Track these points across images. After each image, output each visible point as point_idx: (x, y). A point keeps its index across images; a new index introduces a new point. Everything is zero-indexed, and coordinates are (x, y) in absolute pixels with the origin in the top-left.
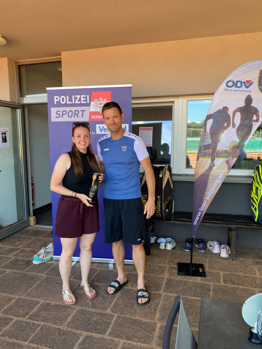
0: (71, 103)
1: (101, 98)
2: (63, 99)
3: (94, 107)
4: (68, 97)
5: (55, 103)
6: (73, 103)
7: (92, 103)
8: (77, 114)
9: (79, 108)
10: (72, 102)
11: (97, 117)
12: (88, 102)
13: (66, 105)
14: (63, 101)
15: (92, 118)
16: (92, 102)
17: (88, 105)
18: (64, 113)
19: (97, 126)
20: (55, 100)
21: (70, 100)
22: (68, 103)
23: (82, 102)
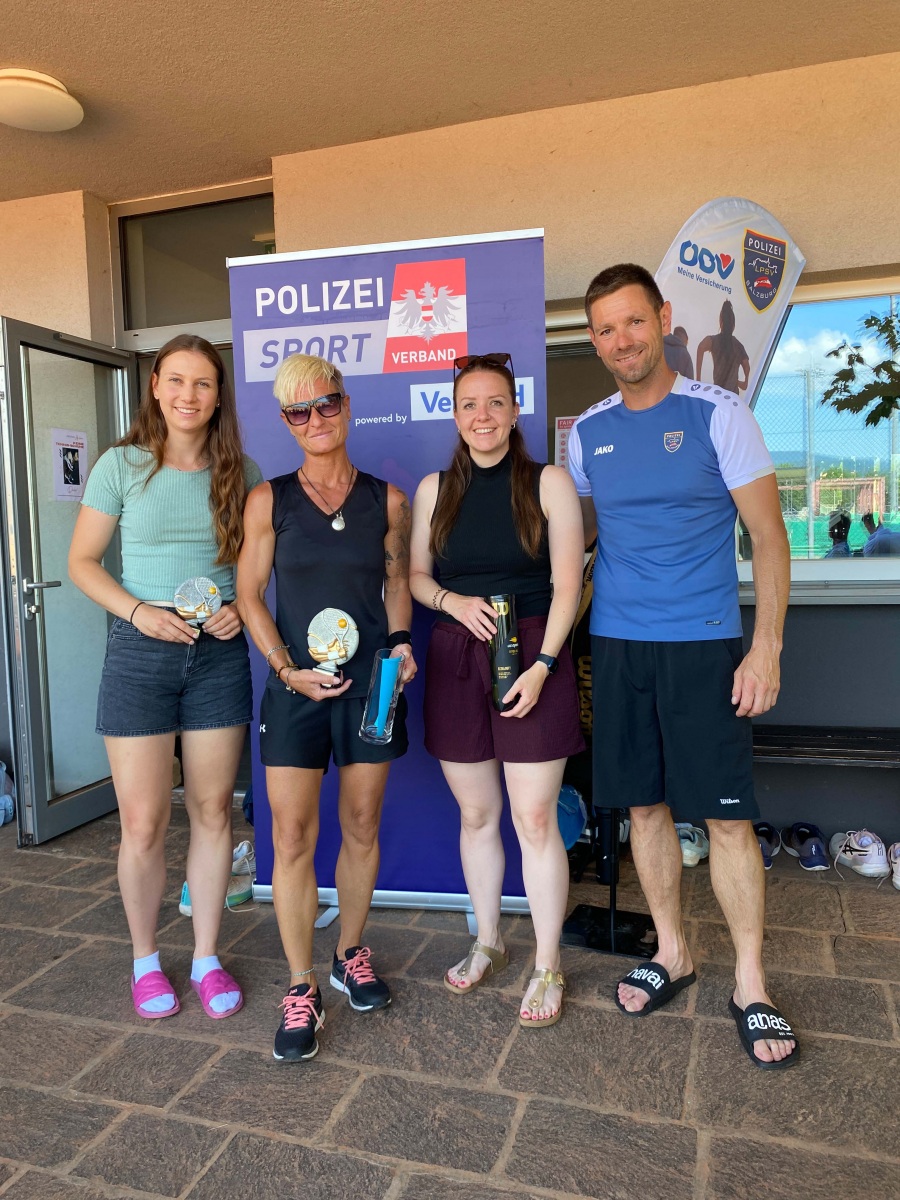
0: (317, 309)
1: (427, 285)
2: (288, 296)
3: (404, 322)
4: (304, 288)
5: (260, 313)
6: (326, 308)
7: (395, 306)
8: (340, 351)
9: (348, 329)
10: (322, 308)
11: (413, 355)
12: (380, 303)
13: (300, 319)
14: (288, 304)
15: (396, 361)
16: (393, 303)
17: (382, 314)
18: (293, 347)
19: (415, 390)
20: (260, 304)
21: (316, 299)
22: (306, 309)
23: (359, 305)
